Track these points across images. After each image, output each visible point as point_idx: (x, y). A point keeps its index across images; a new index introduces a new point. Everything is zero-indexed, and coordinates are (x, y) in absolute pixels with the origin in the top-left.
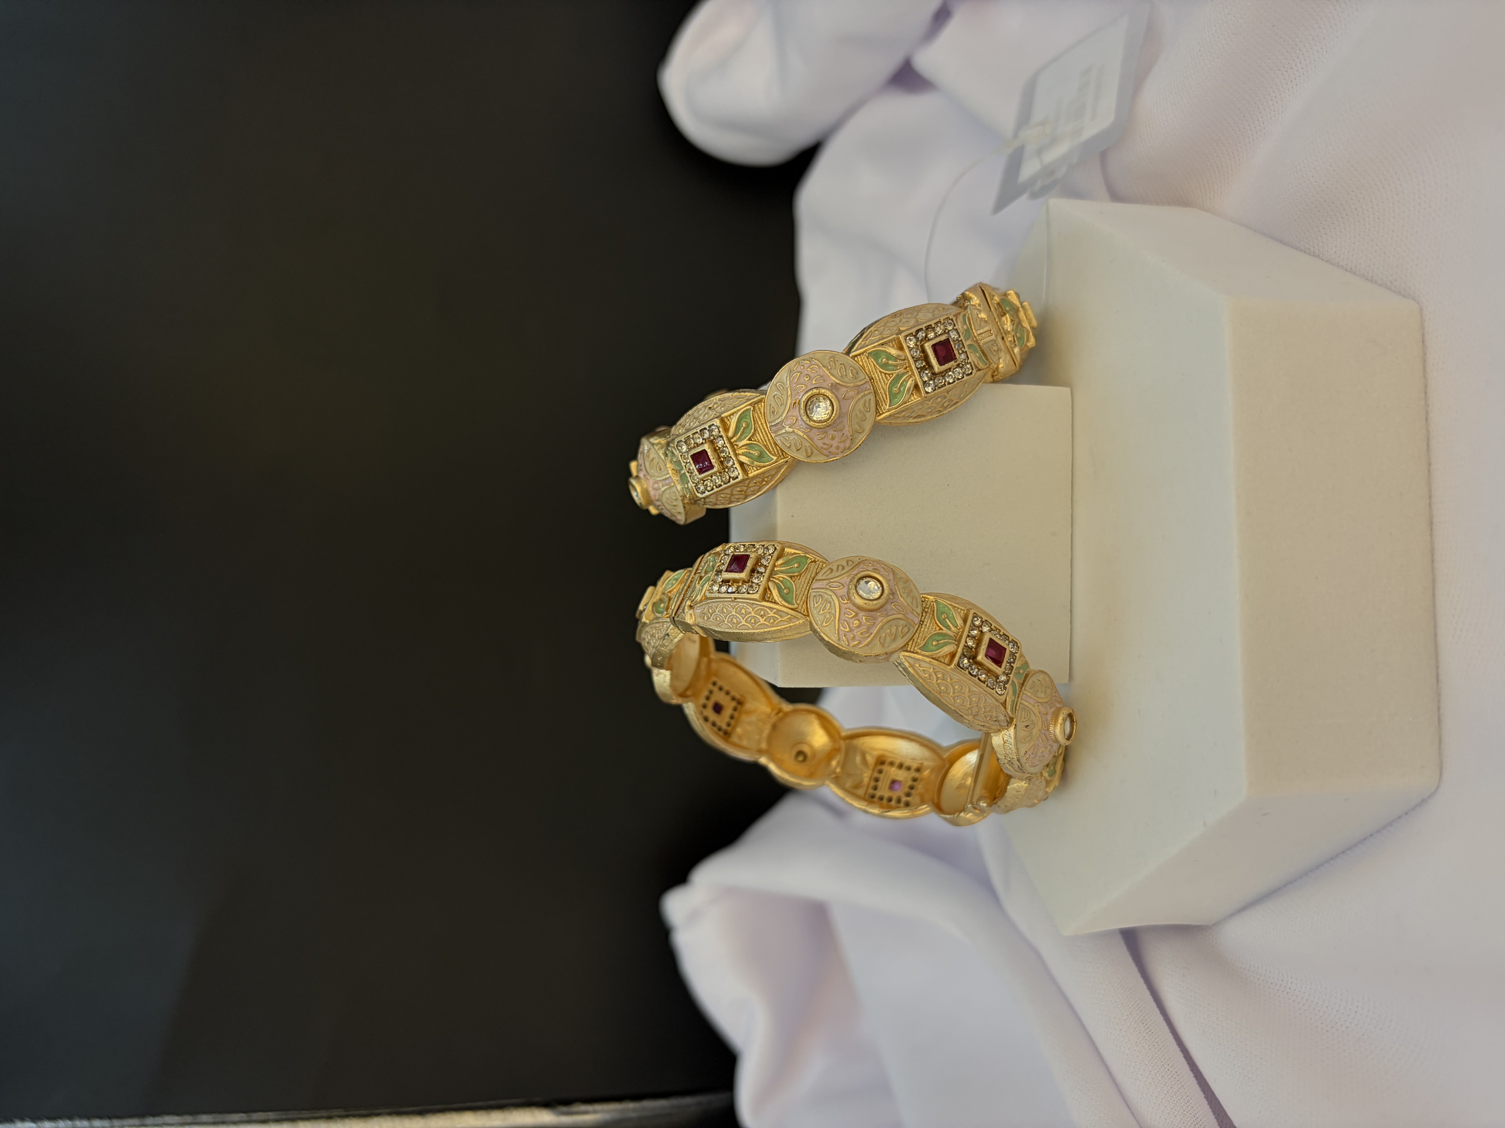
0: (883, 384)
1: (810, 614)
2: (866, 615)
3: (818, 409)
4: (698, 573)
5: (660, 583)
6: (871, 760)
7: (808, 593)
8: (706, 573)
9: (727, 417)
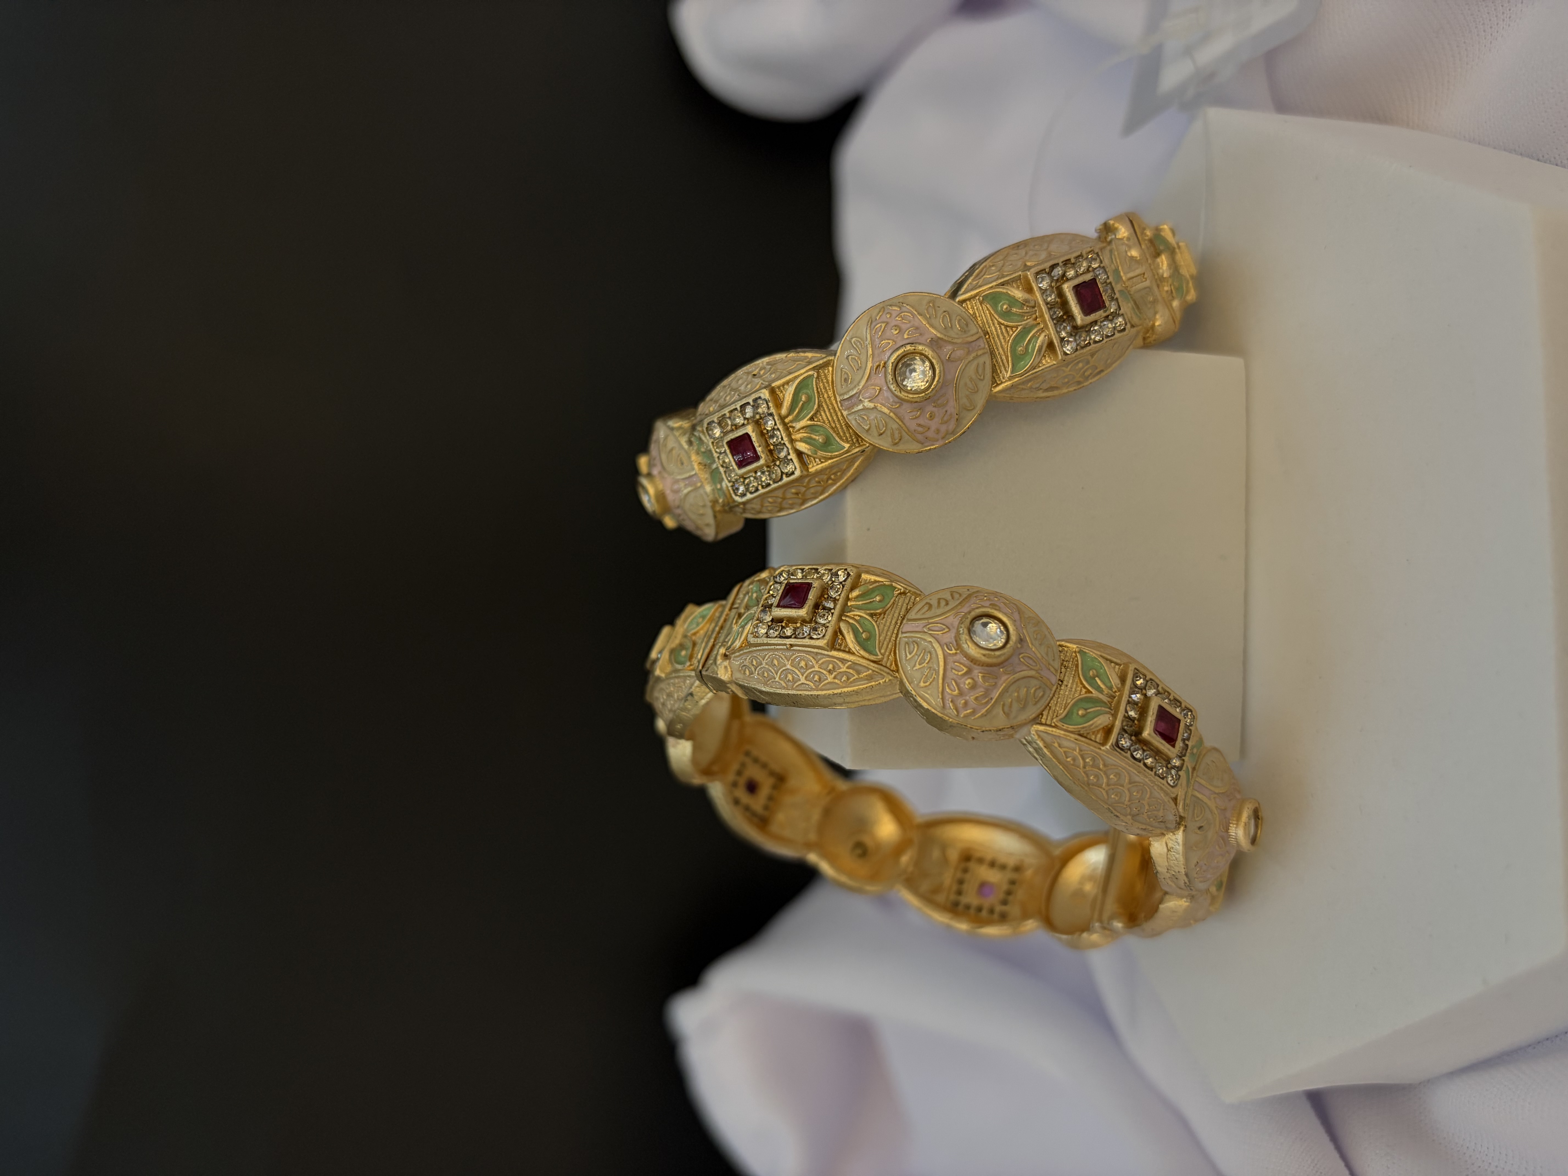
0: (1003, 341)
1: (900, 668)
2: (983, 671)
3: (914, 374)
4: (735, 608)
5: (679, 622)
6: (953, 855)
7: (896, 638)
8: (747, 608)
9: (779, 387)
